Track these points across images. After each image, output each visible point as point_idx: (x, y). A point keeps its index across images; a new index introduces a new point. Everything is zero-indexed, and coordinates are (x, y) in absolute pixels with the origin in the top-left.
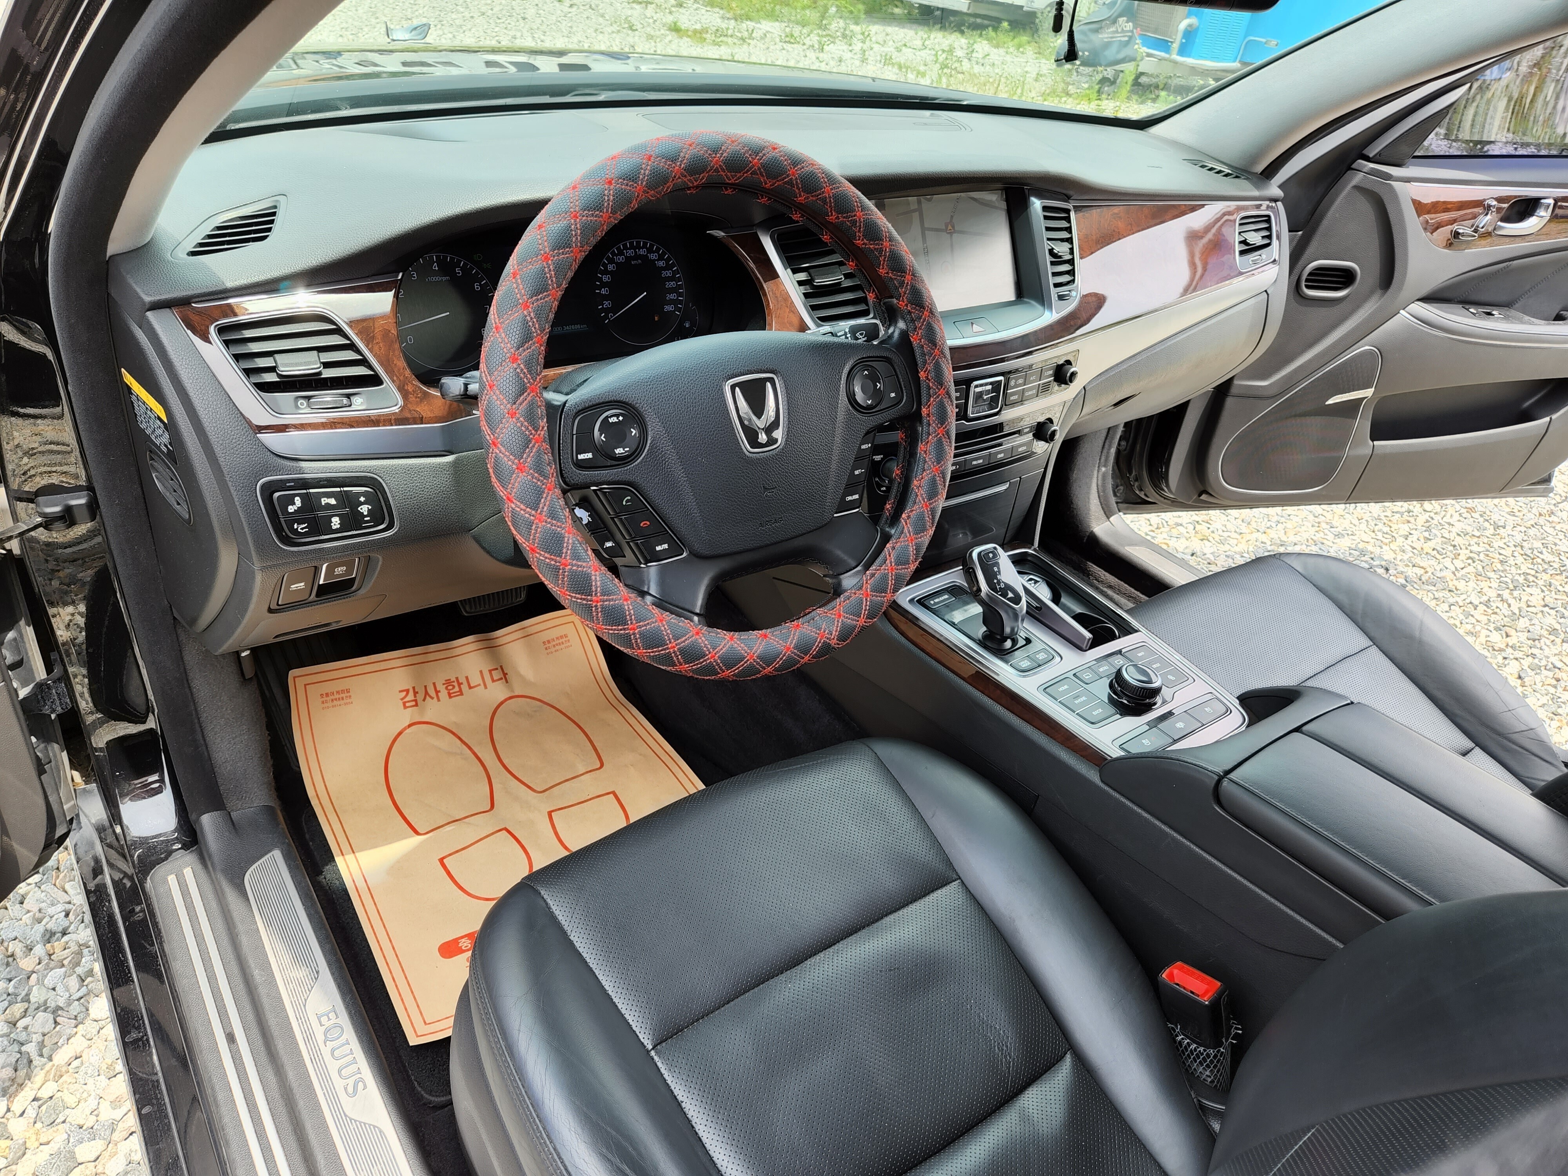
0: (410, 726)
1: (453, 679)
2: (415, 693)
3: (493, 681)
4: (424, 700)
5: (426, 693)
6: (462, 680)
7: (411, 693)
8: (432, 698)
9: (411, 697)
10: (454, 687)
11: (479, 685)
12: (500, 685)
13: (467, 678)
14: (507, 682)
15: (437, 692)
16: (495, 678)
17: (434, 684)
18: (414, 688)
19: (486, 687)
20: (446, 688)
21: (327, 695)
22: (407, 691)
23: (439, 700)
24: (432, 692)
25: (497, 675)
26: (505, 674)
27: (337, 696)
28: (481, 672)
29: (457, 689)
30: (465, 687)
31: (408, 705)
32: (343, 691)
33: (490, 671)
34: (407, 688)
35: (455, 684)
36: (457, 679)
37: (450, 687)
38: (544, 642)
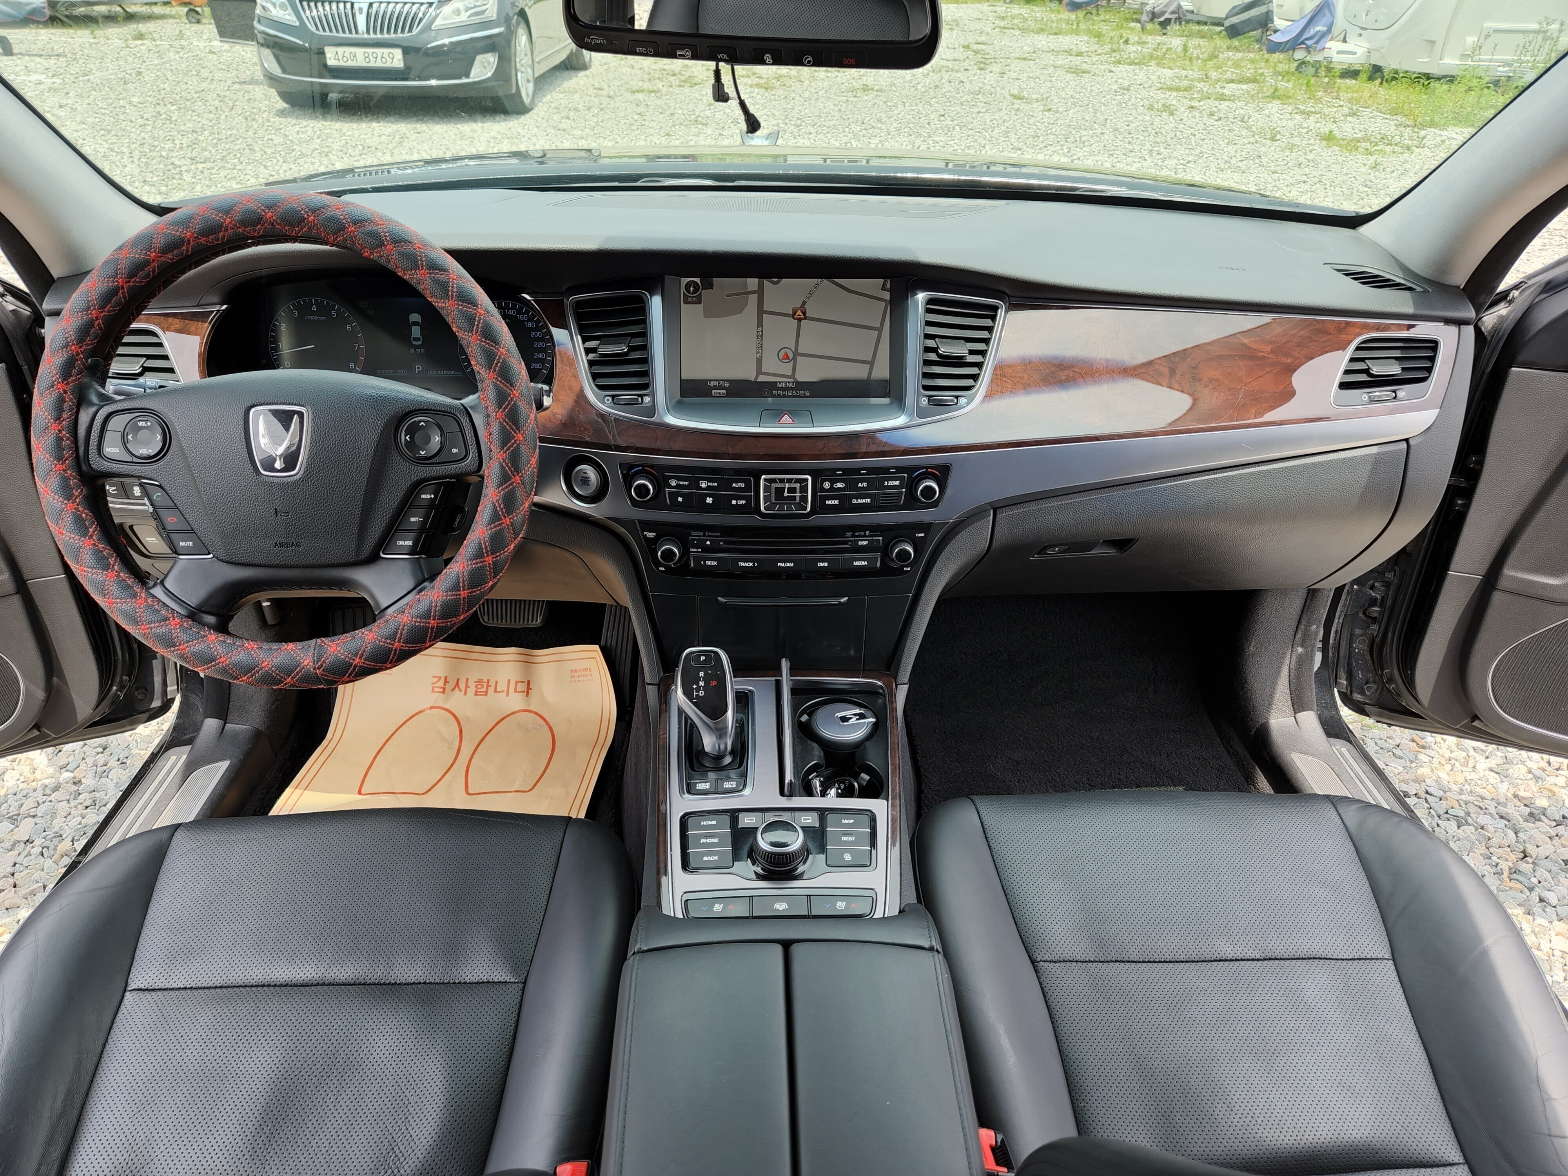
0: (431, 708)
1: (485, 680)
2: (446, 682)
3: (516, 691)
4: (453, 690)
5: (457, 685)
6: (492, 683)
7: (443, 681)
8: (461, 691)
9: (441, 683)
10: (483, 686)
11: (503, 691)
12: (520, 697)
13: (497, 682)
14: (527, 695)
15: (467, 686)
16: (518, 689)
17: (467, 680)
18: (446, 678)
19: (507, 695)
20: (476, 686)
22: (440, 678)
23: (465, 694)
24: (462, 685)
25: (522, 687)
26: (529, 689)
28: (509, 681)
29: (484, 689)
30: (491, 690)
31: (436, 690)
33: (517, 682)
34: (440, 676)
37: (479, 686)
38: (570, 671)
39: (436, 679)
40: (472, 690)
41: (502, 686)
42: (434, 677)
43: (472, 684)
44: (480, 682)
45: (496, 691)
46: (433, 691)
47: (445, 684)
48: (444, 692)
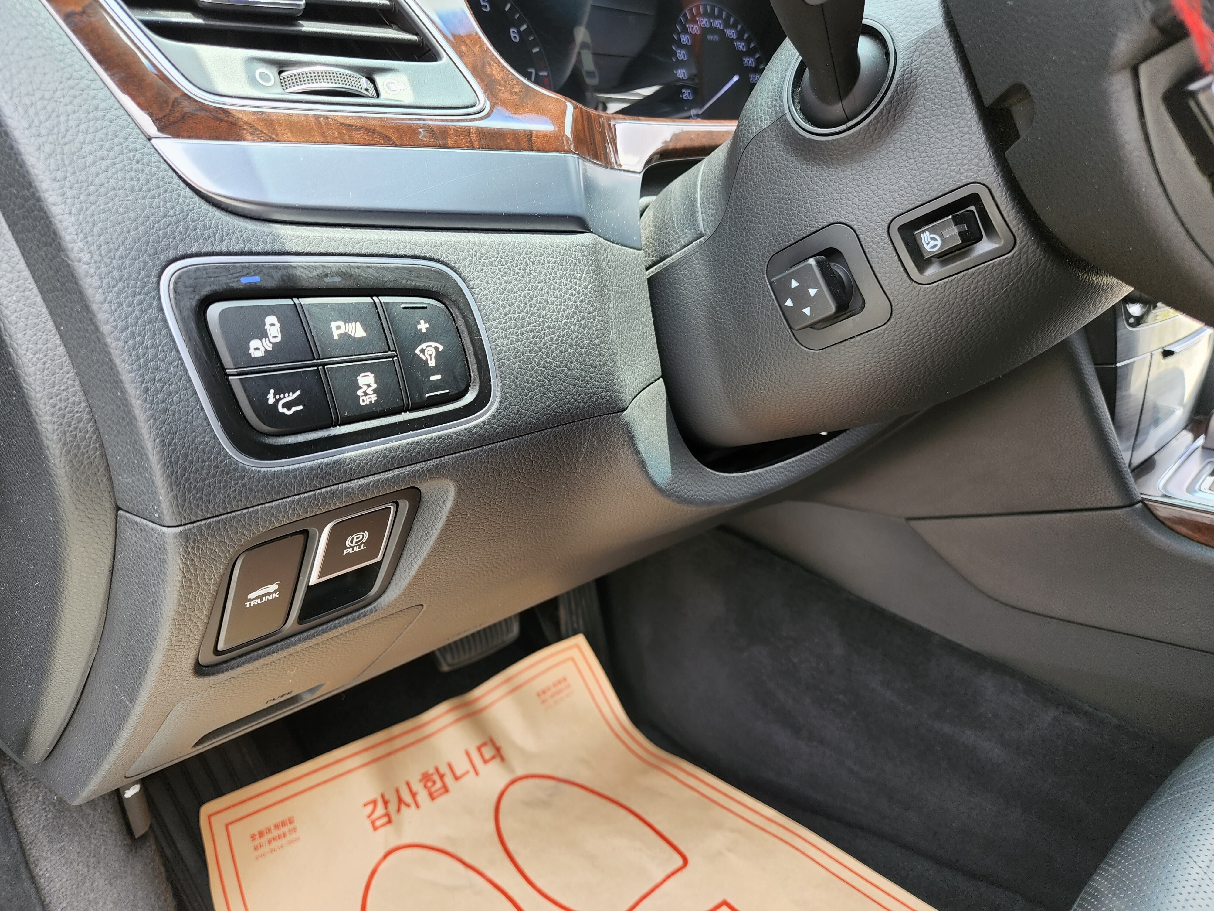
0: (386, 856)
1: (431, 770)
2: (386, 803)
3: (486, 762)
4: (399, 810)
5: (400, 801)
6: (444, 769)
7: (380, 804)
8: (408, 805)
9: (380, 810)
10: (434, 783)
11: (467, 773)
12: (495, 766)
13: (450, 766)
14: (502, 759)
15: (414, 795)
16: (487, 756)
17: (408, 784)
18: (383, 796)
19: (477, 773)
20: (425, 786)
21: (261, 834)
22: (374, 802)
23: (418, 806)
24: (407, 797)
25: (488, 752)
26: (498, 749)
27: (275, 833)
28: (467, 753)
29: (439, 784)
30: (449, 780)
31: (378, 823)
32: (283, 824)
33: (479, 749)
34: (371, 797)
35: (436, 777)
36: (437, 769)
37: (430, 784)
38: (539, 695)
39: (370, 808)
40: (423, 796)
41: (461, 766)
42: (365, 805)
43: (418, 787)
44: (426, 778)
45: (457, 778)
46: (375, 828)
47: (386, 808)
48: (390, 821)
